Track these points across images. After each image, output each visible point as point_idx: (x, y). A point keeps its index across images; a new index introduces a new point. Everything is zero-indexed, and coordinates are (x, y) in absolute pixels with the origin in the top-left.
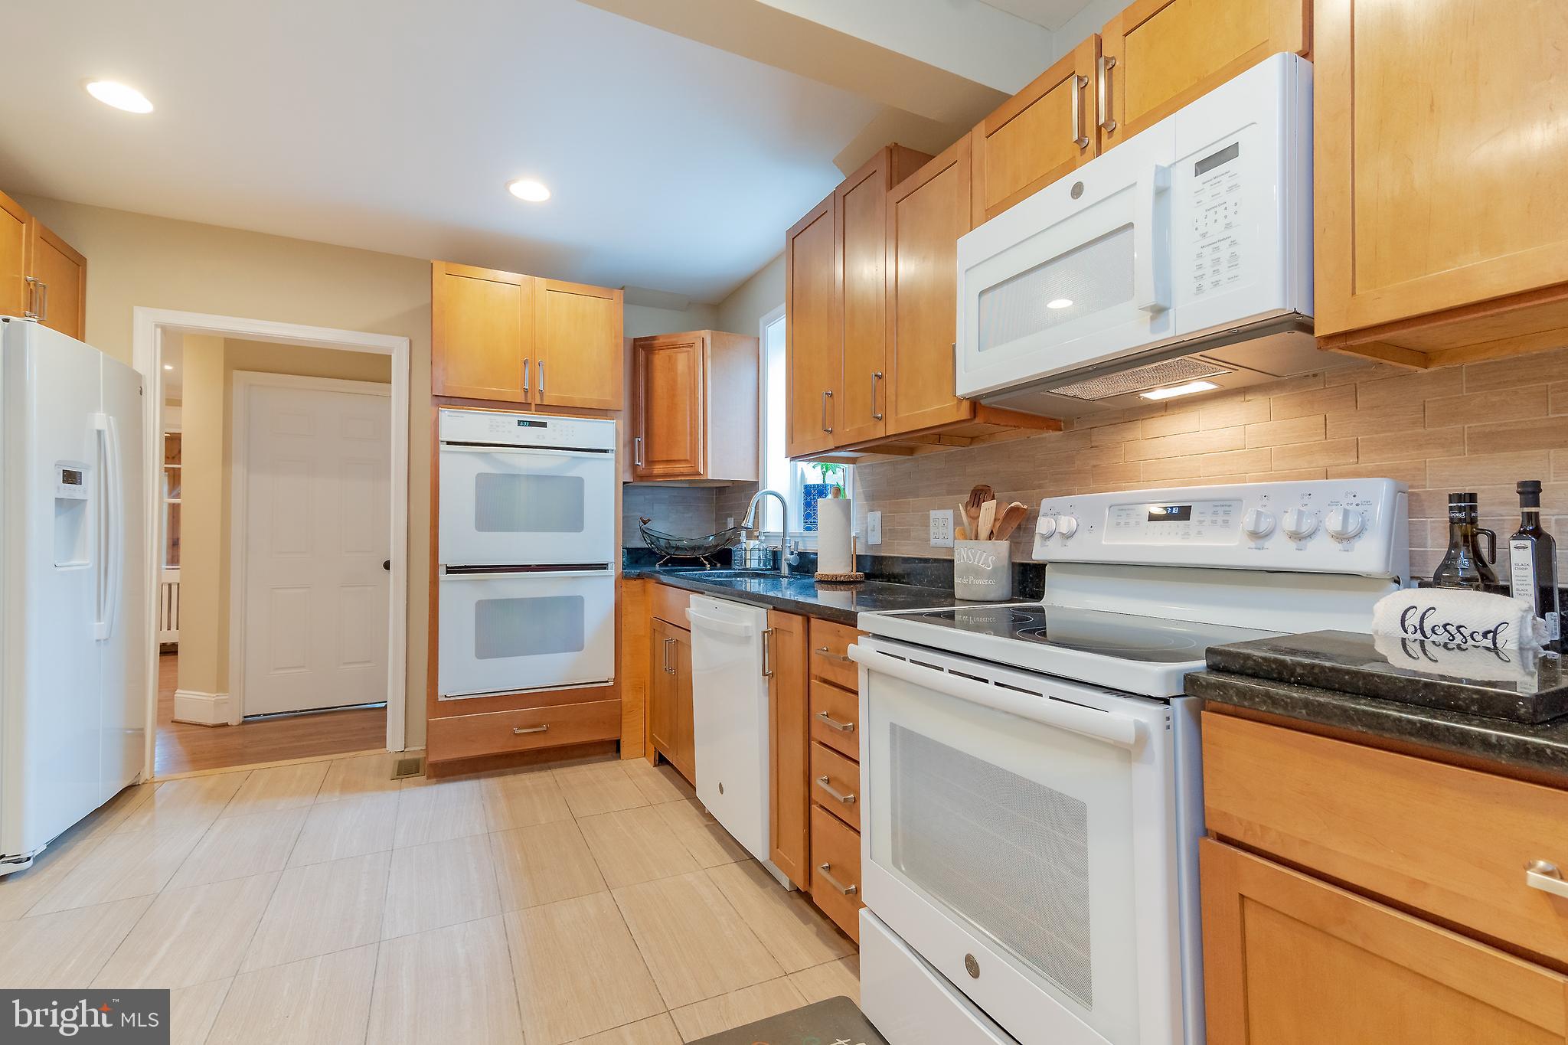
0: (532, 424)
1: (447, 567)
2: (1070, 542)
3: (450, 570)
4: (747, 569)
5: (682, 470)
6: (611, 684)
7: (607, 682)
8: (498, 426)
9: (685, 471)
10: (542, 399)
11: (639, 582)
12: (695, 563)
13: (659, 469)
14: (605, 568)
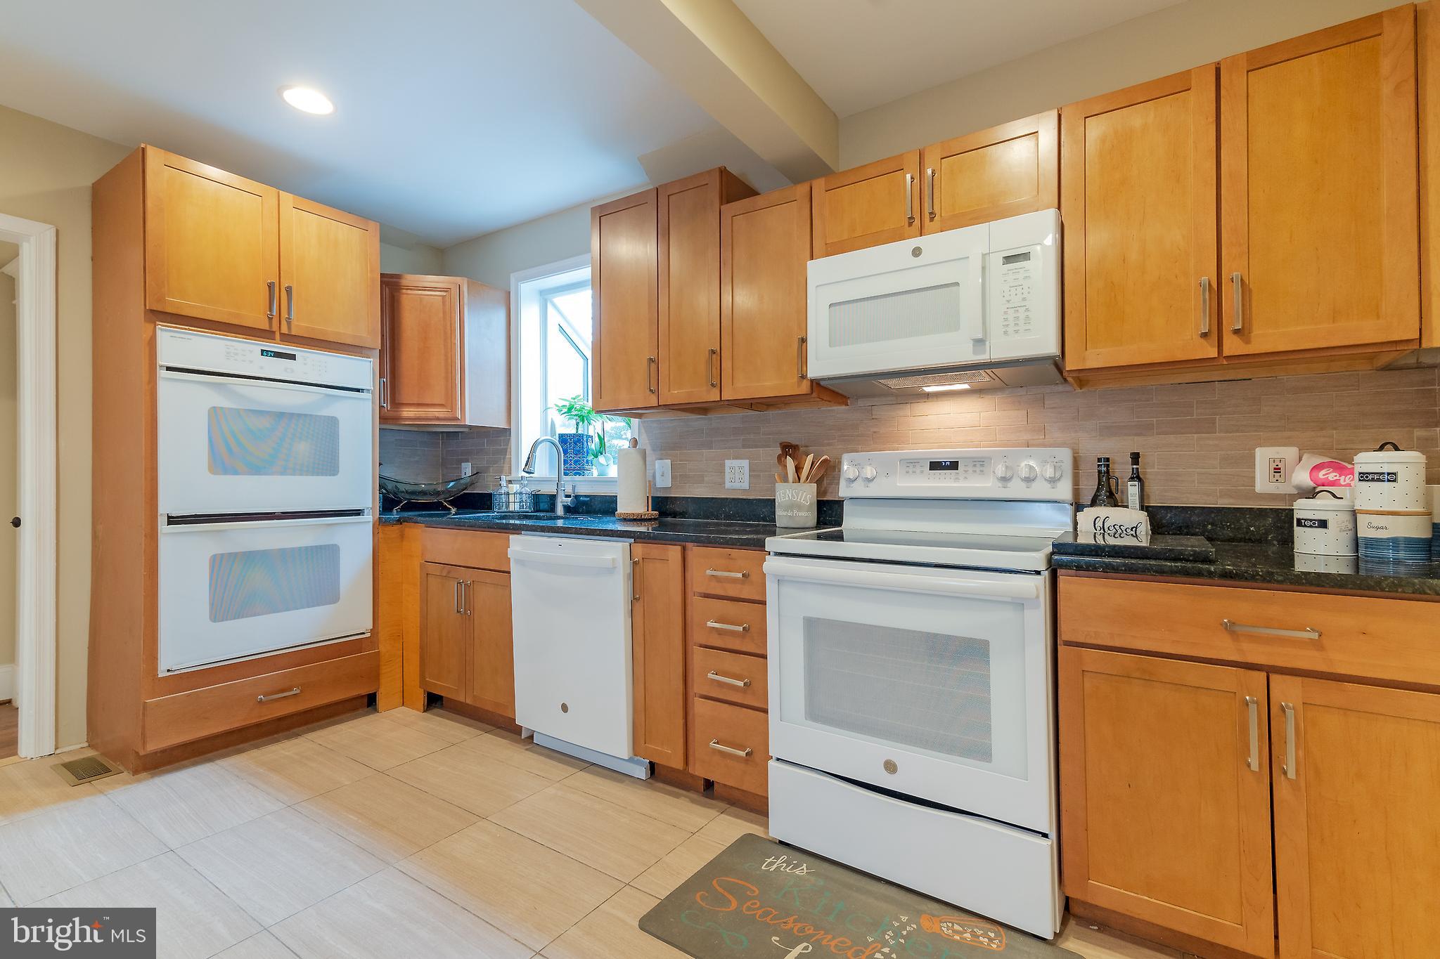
0: (278, 355)
1: (169, 517)
2: (871, 485)
3: (172, 520)
4: (512, 512)
5: (437, 415)
6: (369, 635)
7: (363, 633)
8: (237, 354)
9: (441, 415)
10: (289, 328)
11: (396, 527)
12: (437, 506)
13: (408, 412)
14: (359, 514)
